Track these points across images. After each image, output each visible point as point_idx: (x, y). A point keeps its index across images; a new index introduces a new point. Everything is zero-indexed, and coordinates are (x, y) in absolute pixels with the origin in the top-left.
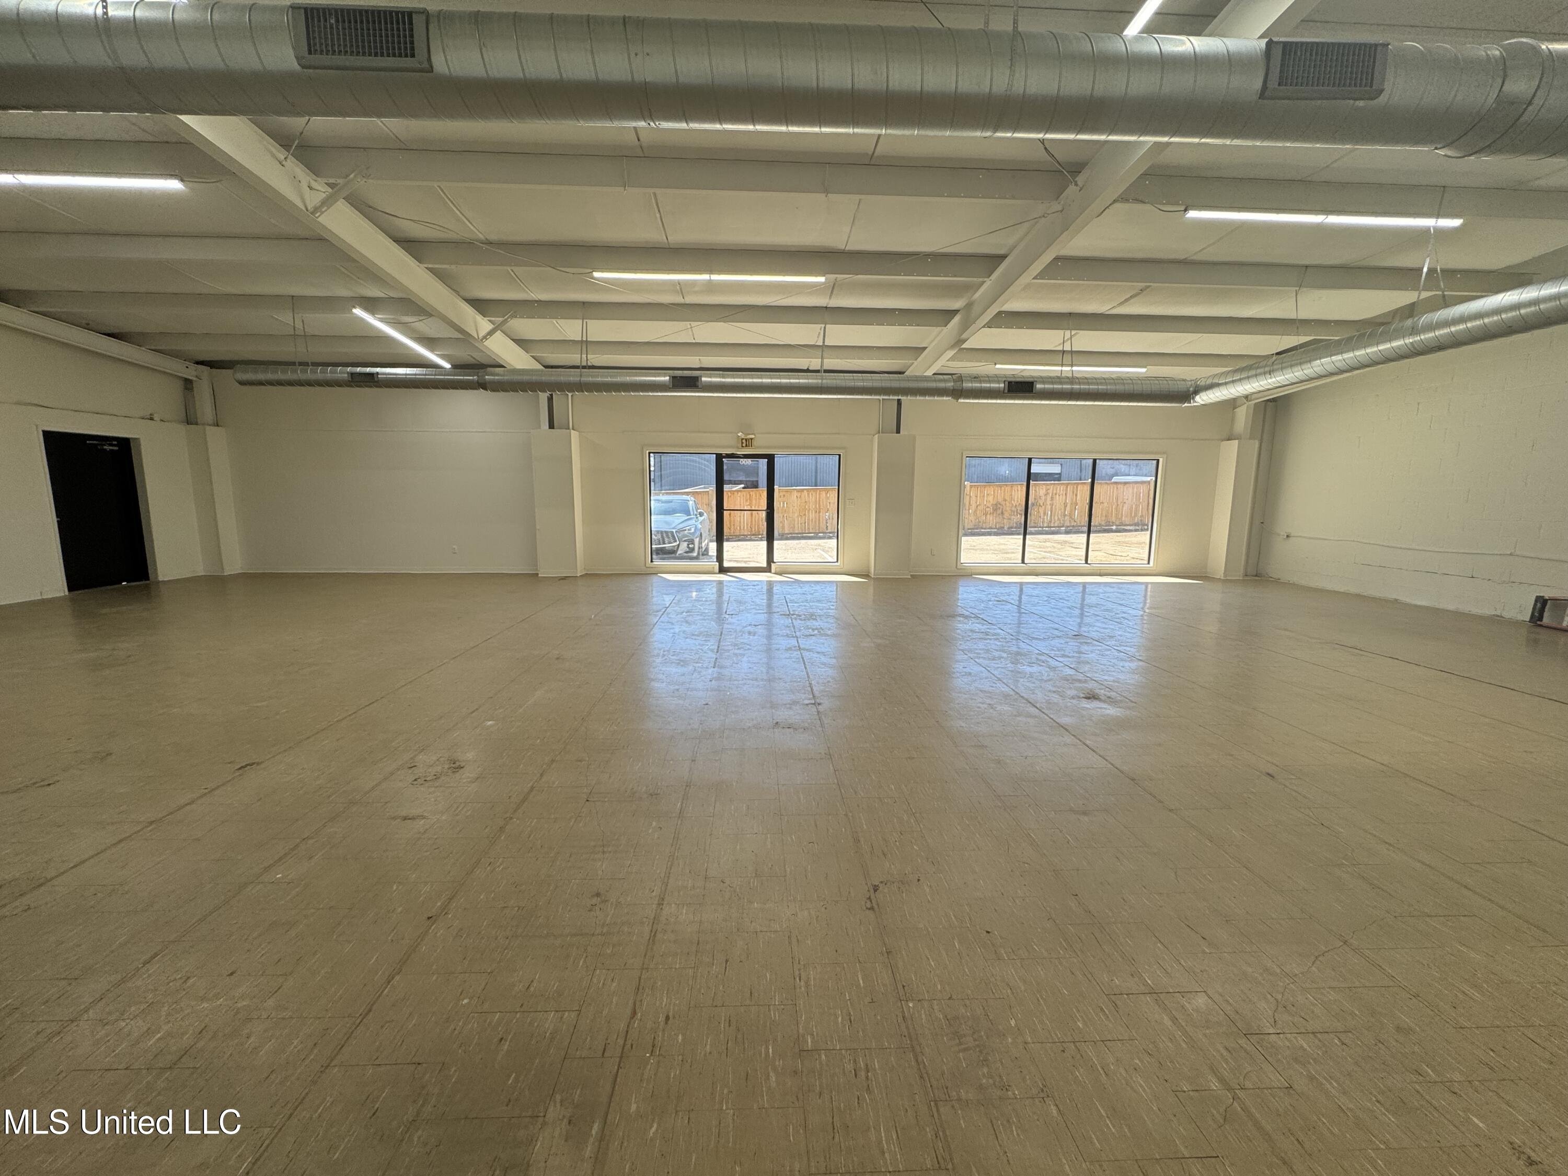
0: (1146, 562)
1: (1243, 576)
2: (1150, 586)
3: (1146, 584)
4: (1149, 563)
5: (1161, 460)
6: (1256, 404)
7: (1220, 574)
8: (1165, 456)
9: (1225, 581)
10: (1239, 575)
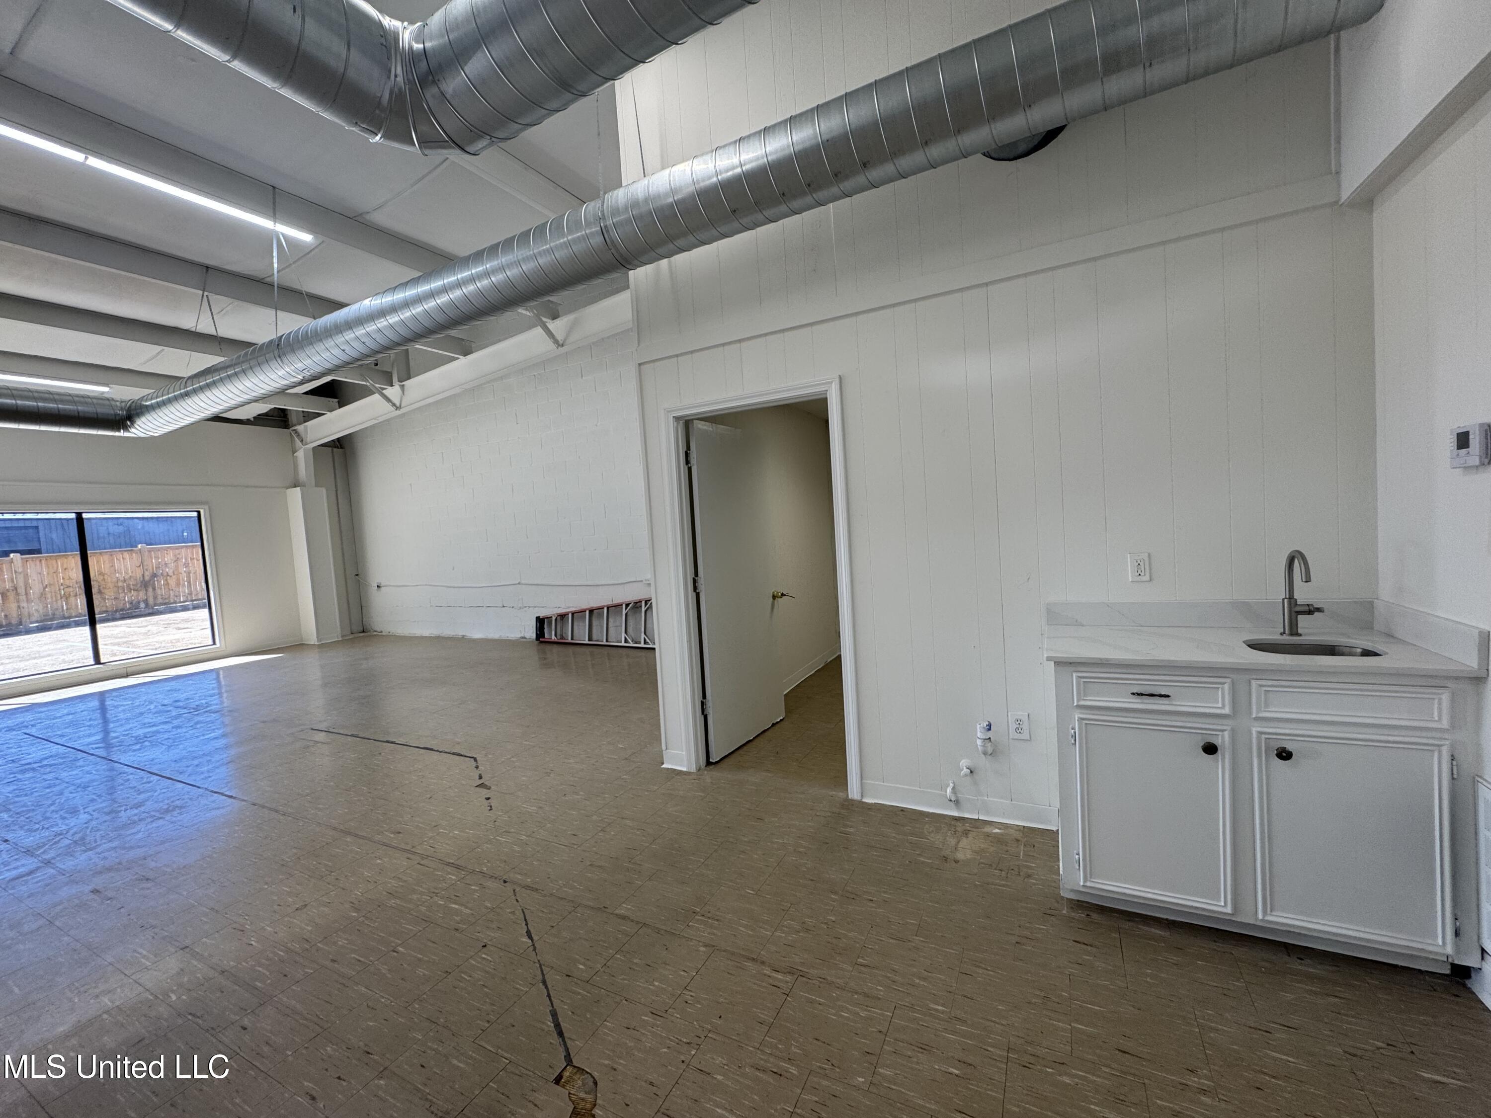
0: (211, 642)
1: (342, 636)
2: (221, 672)
3: (216, 671)
4: (214, 643)
5: (202, 512)
6: (314, 448)
7: (313, 639)
8: (206, 507)
9: (321, 646)
10: (336, 636)
